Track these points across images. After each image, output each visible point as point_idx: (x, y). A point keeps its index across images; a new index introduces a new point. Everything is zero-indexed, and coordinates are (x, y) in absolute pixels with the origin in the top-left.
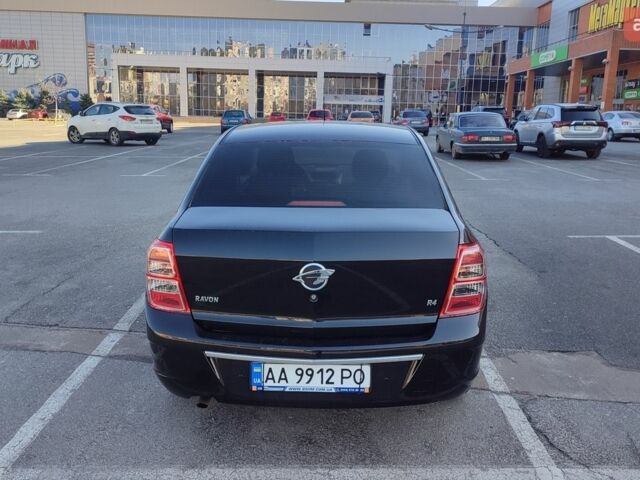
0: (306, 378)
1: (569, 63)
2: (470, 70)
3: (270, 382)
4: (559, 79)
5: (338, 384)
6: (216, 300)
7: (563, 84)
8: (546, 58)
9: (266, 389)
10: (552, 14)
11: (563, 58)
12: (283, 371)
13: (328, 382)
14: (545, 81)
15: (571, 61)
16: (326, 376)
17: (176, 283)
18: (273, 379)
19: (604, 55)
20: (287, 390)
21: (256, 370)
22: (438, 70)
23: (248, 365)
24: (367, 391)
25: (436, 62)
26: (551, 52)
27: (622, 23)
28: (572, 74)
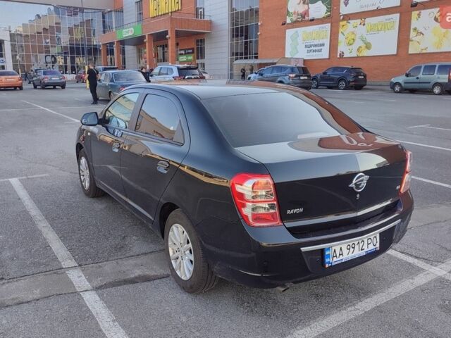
0: (352, 249)
1: (143, 37)
2: (71, 40)
3: (335, 259)
4: (135, 47)
5: (366, 250)
6: (301, 210)
7: (139, 51)
8: (128, 33)
9: (334, 264)
10: (124, 3)
11: (139, 34)
12: (341, 249)
13: (362, 250)
14: (126, 49)
15: (145, 36)
16: (361, 245)
17: (275, 203)
18: (336, 256)
19: (166, 33)
20: (343, 261)
21: (327, 253)
22: (40, 38)
23: (322, 251)
24: (378, 249)
25: (38, 33)
26: (130, 29)
27: (171, 12)
28: (147, 44)
